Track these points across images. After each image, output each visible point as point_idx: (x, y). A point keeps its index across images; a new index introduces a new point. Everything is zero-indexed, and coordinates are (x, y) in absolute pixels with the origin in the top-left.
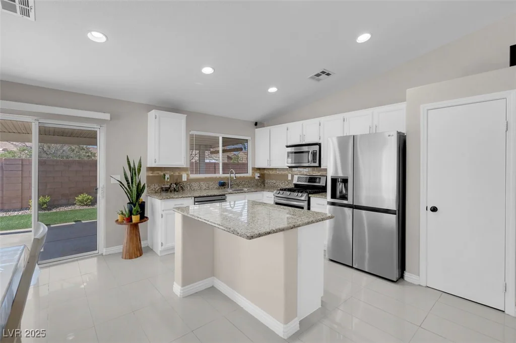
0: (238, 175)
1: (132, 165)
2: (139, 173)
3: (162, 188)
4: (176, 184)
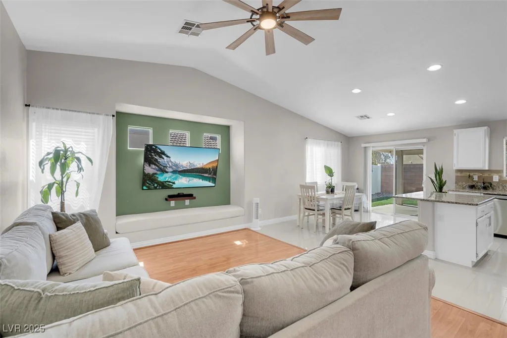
3: (469, 185)
4: (484, 183)
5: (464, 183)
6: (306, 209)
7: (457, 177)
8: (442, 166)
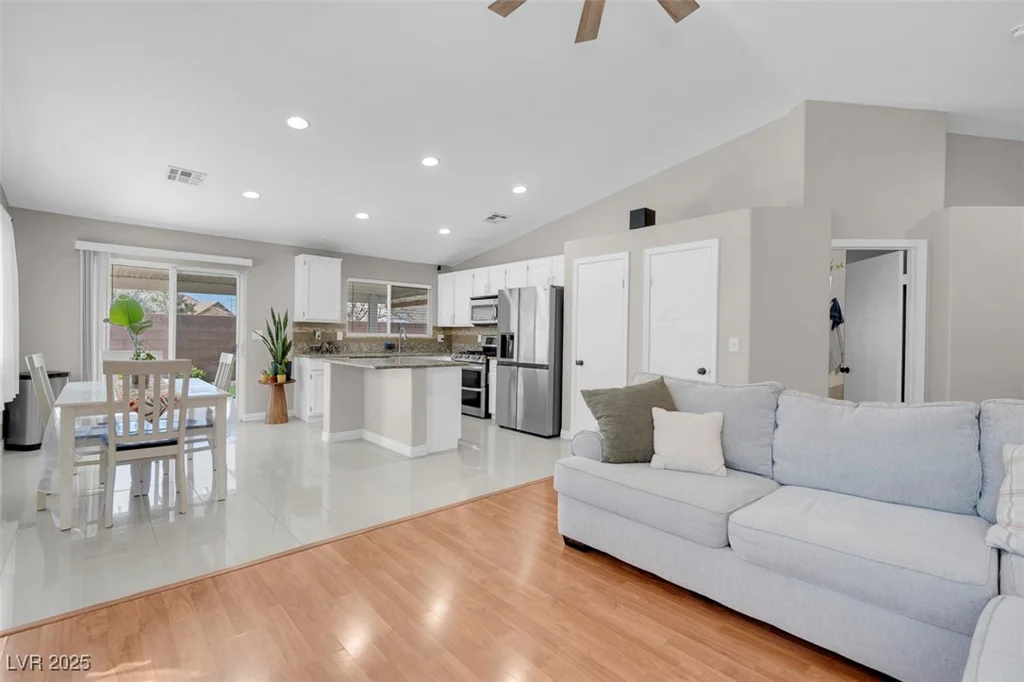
0: (408, 335)
1: (277, 319)
2: (285, 328)
3: (311, 348)
4: (329, 343)
5: (305, 345)
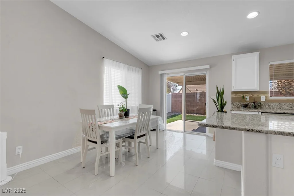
4: (254, 103)
5: (238, 103)
6: (89, 141)
7: (233, 98)
8: (223, 89)
